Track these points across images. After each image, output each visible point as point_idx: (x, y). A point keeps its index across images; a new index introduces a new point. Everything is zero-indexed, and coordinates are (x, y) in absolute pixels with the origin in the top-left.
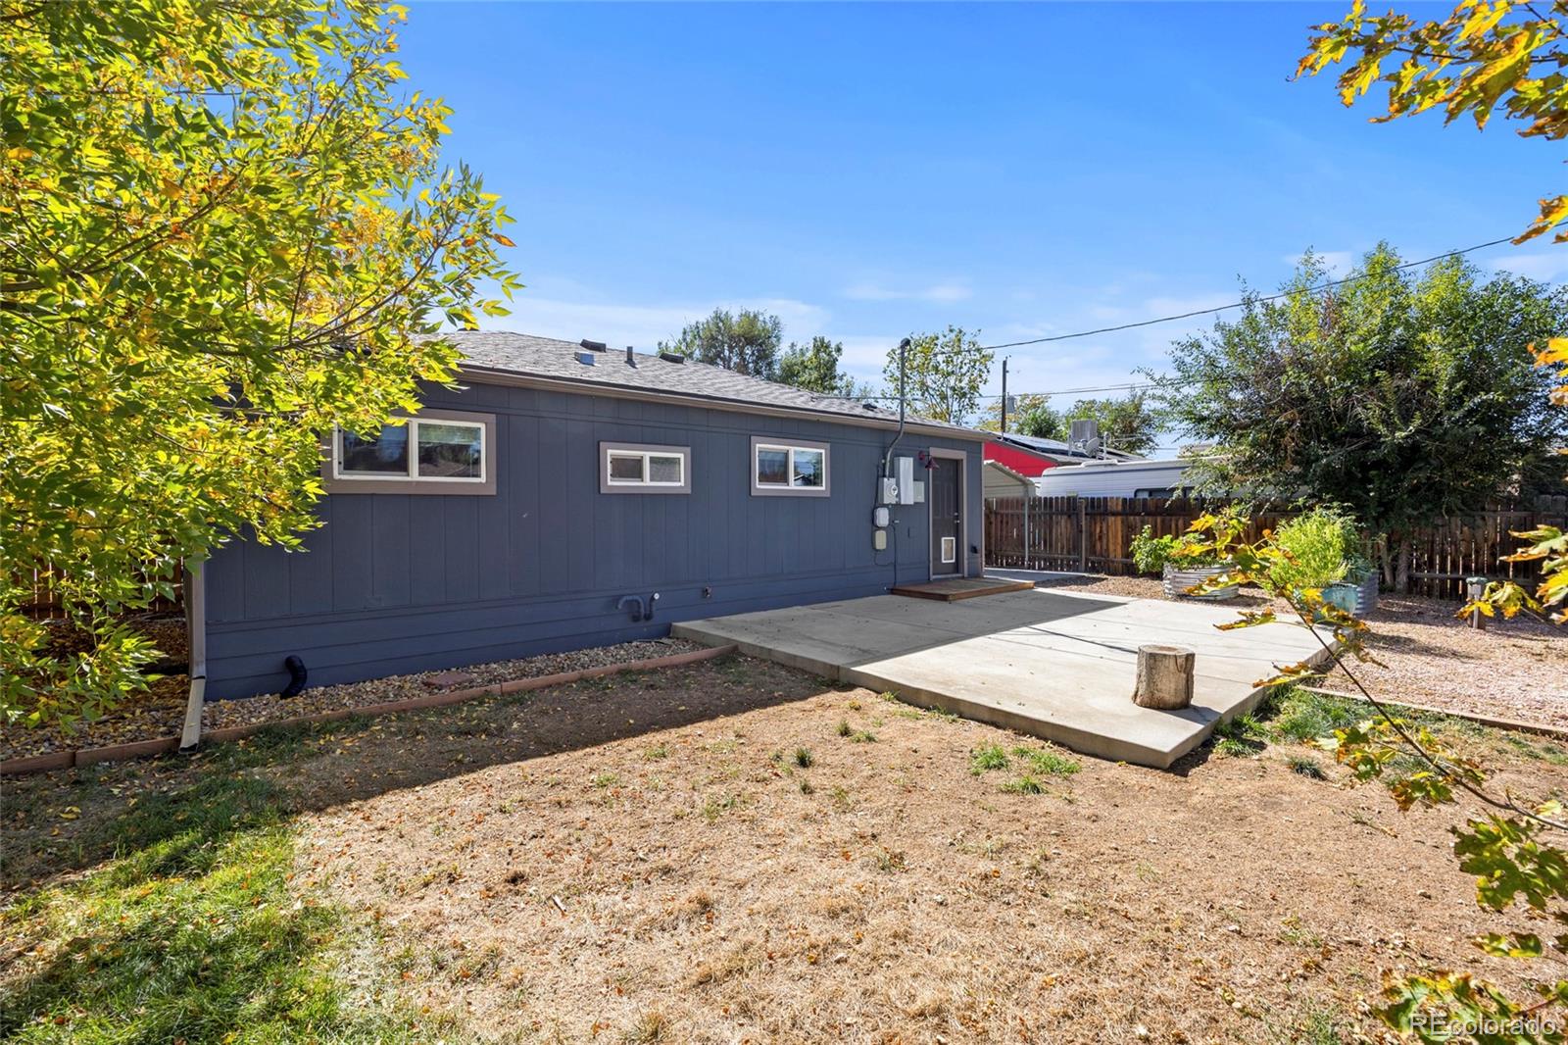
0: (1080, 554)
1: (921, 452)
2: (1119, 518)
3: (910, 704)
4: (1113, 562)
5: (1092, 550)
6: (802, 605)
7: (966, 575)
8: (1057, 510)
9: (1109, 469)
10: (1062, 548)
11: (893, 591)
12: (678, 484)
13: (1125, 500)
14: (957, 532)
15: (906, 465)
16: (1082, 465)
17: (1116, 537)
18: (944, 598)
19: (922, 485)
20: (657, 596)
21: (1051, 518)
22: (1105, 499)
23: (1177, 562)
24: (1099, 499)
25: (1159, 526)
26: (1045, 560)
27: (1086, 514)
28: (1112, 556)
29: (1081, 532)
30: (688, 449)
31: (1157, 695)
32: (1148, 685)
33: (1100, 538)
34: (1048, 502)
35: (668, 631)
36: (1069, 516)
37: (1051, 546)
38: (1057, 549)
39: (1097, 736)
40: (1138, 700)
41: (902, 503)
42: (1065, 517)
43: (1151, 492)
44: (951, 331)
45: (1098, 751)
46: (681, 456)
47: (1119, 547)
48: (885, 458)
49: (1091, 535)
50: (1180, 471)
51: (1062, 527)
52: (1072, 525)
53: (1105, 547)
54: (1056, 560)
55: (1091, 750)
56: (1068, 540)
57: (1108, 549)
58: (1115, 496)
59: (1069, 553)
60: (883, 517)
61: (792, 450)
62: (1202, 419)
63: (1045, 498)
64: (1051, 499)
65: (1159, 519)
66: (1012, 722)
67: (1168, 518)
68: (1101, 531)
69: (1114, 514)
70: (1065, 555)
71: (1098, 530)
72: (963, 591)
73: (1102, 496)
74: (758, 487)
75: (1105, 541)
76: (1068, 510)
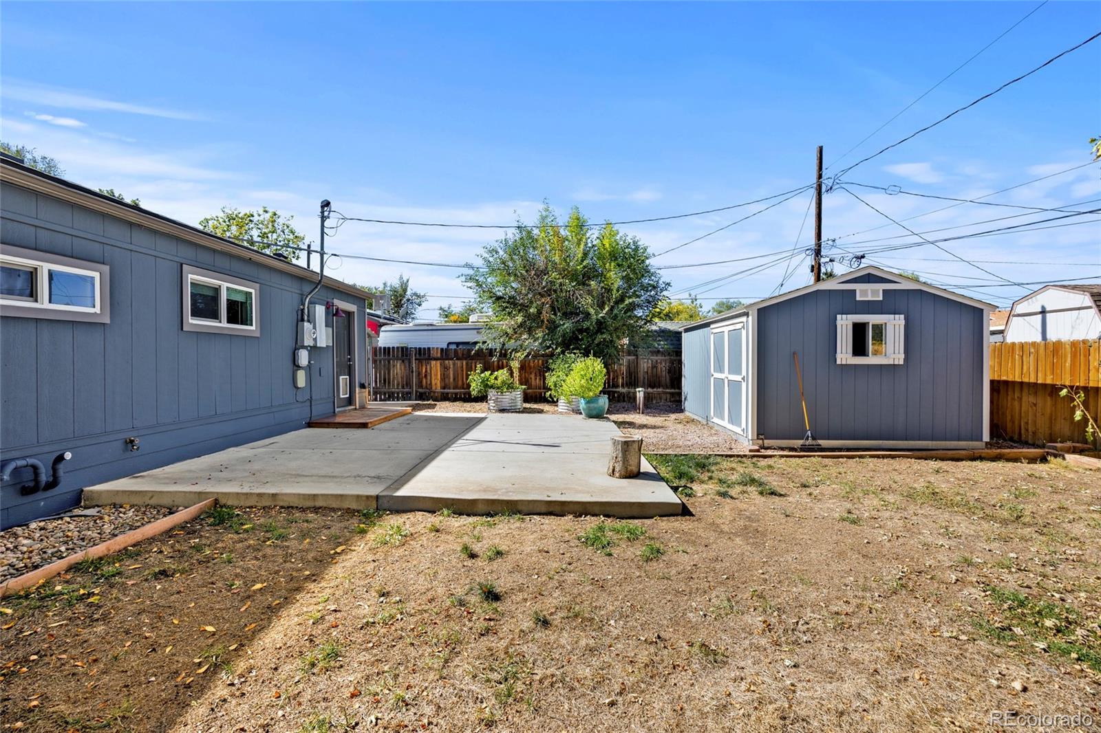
0: (411, 387)
1: (328, 303)
2: (439, 362)
3: (468, 515)
4: (435, 392)
5: (420, 385)
6: (236, 445)
7: (358, 407)
8: (393, 356)
9: (430, 328)
10: (398, 385)
11: (310, 425)
12: (91, 310)
13: (442, 349)
14: (350, 371)
15: (320, 310)
16: (411, 324)
17: (436, 375)
18: (364, 426)
19: (331, 329)
20: (68, 456)
21: (389, 362)
22: (429, 349)
23: (498, 388)
24: (424, 349)
25: (464, 367)
26: (385, 394)
27: (415, 359)
28: (434, 388)
29: (412, 372)
30: (106, 268)
31: (630, 468)
32: (624, 463)
33: (426, 376)
34: (387, 350)
35: (77, 500)
36: (403, 361)
37: (389, 383)
38: (393, 385)
39: (634, 503)
40: (617, 475)
41: (318, 345)
42: (399, 362)
43: (458, 344)
44: (266, 212)
45: (635, 514)
46: (96, 275)
47: (439, 382)
48: (304, 305)
49: (419, 374)
50: (475, 331)
51: (398, 369)
52: (405, 367)
53: (429, 382)
54: (393, 393)
55: (630, 514)
56: (402, 378)
57: (431, 383)
58: (435, 346)
59: (403, 387)
60: (304, 358)
61: (225, 285)
62: (499, 298)
63: (385, 348)
64: (389, 348)
65: (464, 362)
66: (566, 509)
67: (470, 361)
68: (426, 371)
69: (436, 359)
70: (400, 389)
71: (424, 371)
72: (376, 419)
73: (426, 347)
74: (191, 321)
75: (429, 378)
76: (403, 356)
